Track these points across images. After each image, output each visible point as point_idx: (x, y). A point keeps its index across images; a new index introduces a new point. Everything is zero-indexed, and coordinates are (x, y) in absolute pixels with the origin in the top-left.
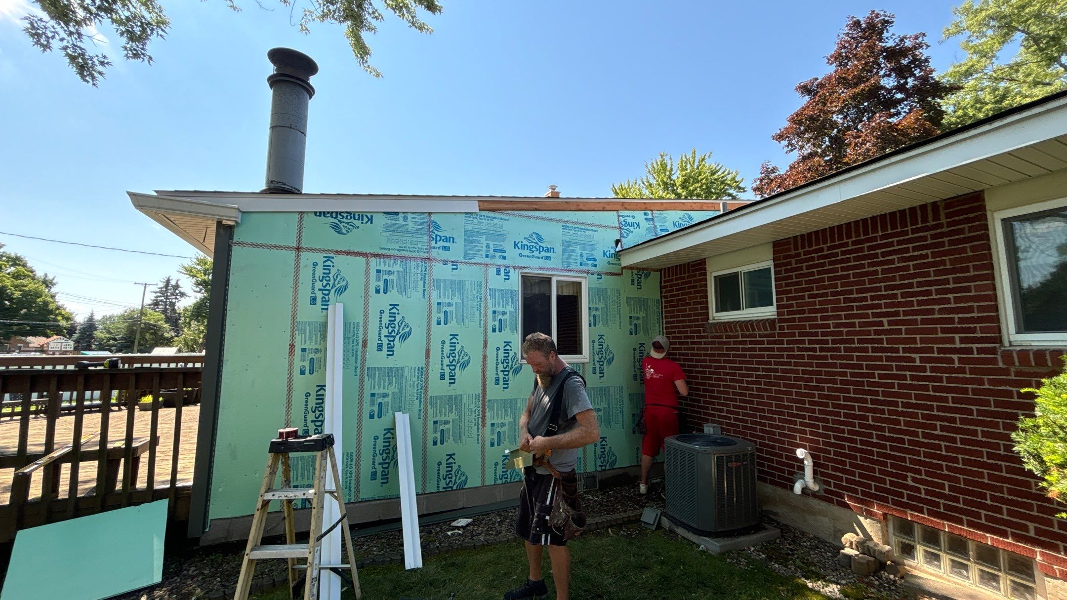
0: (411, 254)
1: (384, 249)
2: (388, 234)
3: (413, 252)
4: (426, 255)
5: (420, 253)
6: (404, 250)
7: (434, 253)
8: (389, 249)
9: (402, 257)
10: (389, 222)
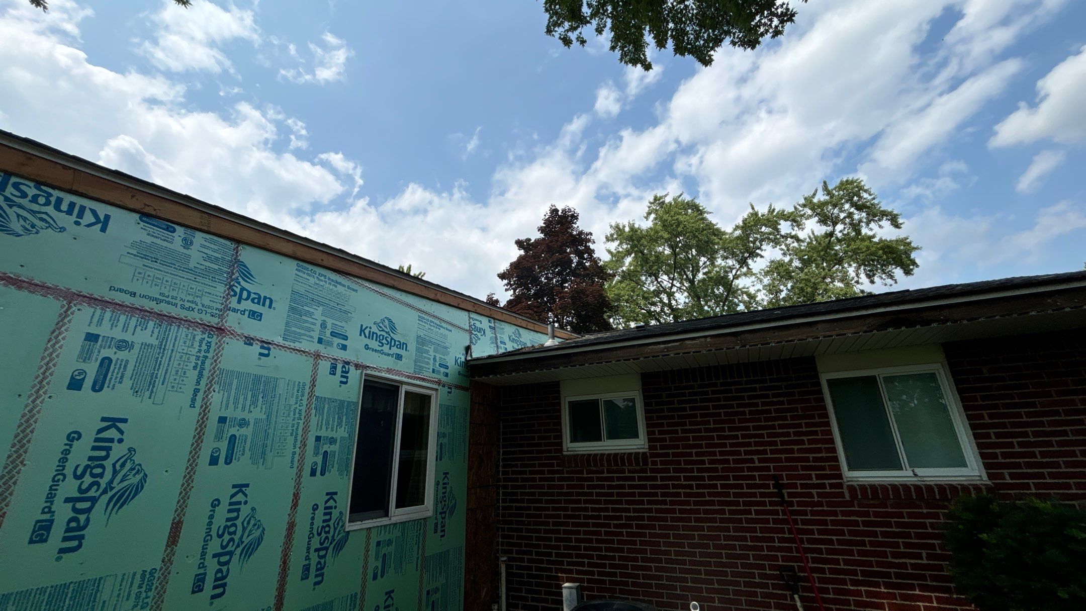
0: (183, 314)
1: (121, 290)
2: (140, 263)
3: (188, 309)
4: (214, 321)
5: (203, 316)
6: (168, 303)
7: (232, 321)
8: (134, 294)
9: (160, 316)
10: (149, 240)
